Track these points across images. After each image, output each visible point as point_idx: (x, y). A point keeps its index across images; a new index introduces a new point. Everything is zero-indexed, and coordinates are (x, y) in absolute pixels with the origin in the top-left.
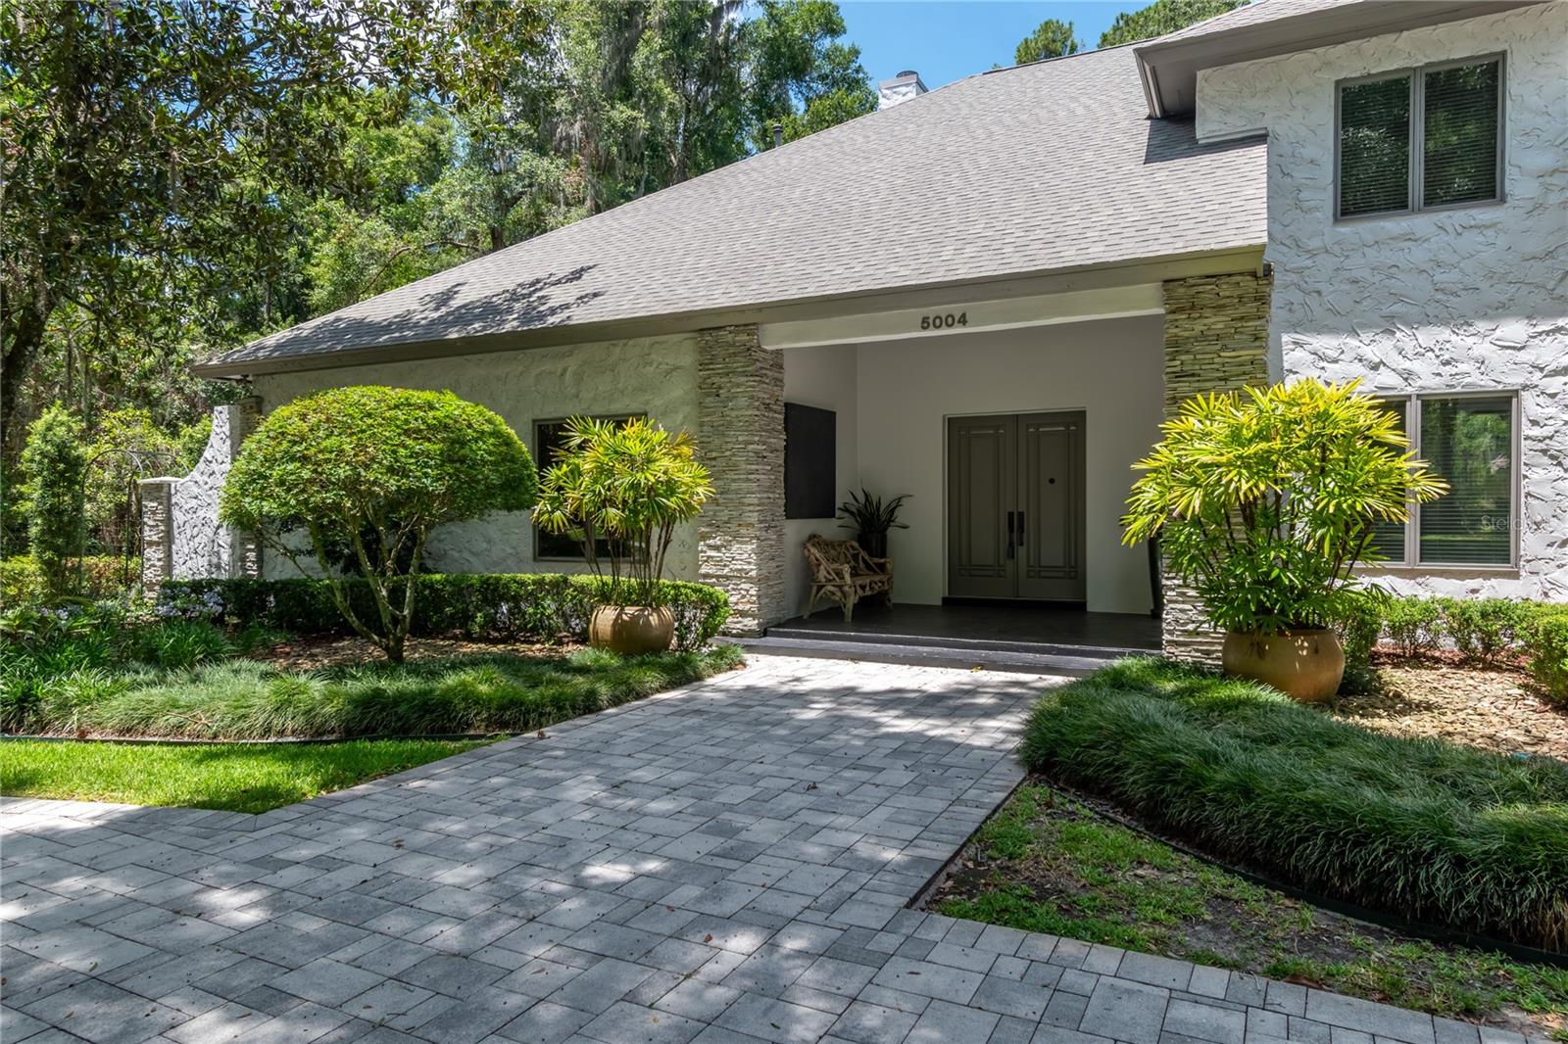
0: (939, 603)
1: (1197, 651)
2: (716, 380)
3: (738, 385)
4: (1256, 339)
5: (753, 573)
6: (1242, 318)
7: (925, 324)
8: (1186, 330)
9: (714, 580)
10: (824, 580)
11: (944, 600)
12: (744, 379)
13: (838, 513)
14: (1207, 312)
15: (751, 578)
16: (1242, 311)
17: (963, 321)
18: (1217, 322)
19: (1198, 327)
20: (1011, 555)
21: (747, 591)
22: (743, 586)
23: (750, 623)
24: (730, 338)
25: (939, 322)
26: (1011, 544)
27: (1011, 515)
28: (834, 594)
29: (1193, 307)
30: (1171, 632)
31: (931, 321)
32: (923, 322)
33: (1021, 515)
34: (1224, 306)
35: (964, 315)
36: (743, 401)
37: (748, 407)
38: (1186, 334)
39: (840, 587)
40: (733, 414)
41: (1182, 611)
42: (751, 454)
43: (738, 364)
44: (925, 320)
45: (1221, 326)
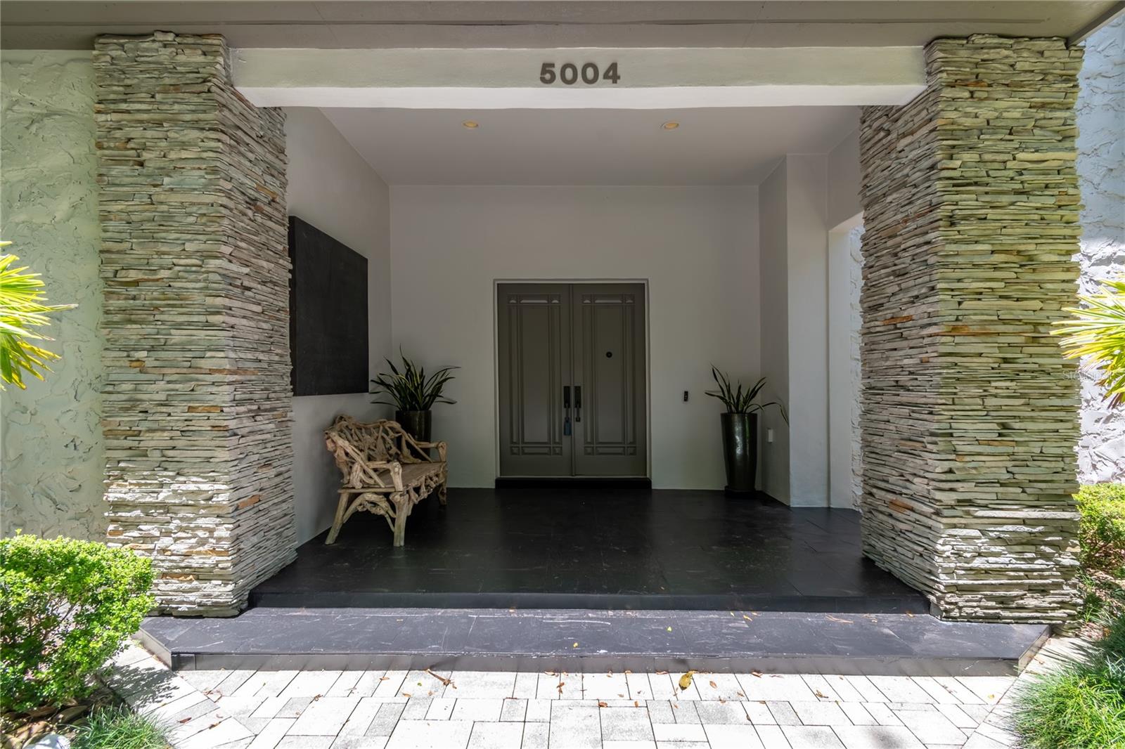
0: (493, 486)
1: (989, 598)
2: (136, 133)
3: (184, 145)
4: (1065, 138)
5: (223, 498)
6: (1043, 106)
7: (547, 75)
8: (967, 115)
9: (138, 512)
10: (358, 485)
11: (498, 482)
12: (194, 134)
13: (371, 386)
14: (998, 92)
15: (219, 507)
16: (1046, 95)
17: (613, 75)
18: (1012, 108)
19: (986, 112)
20: (568, 431)
21: (211, 531)
22: (201, 522)
23: (217, 591)
24: (164, 55)
25: (572, 75)
26: (568, 420)
27: (567, 389)
28: (375, 504)
29: (978, 81)
30: (950, 573)
31: (557, 70)
32: (544, 71)
33: (578, 389)
34: (1021, 84)
35: (614, 67)
36: (194, 177)
37: (205, 189)
38: (968, 122)
39: (387, 495)
40: (175, 199)
41: (965, 538)
42: (212, 277)
43: (185, 106)
44: (547, 68)
45: (1016, 114)
